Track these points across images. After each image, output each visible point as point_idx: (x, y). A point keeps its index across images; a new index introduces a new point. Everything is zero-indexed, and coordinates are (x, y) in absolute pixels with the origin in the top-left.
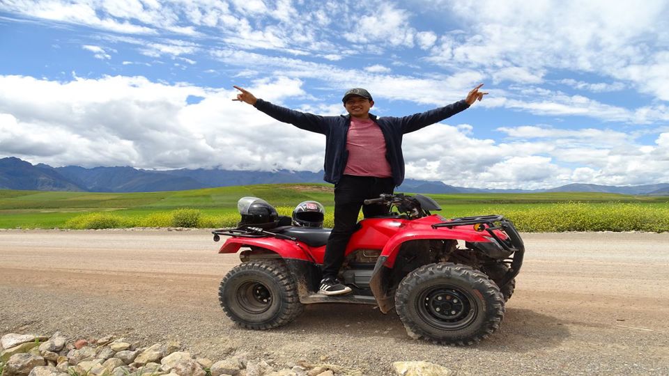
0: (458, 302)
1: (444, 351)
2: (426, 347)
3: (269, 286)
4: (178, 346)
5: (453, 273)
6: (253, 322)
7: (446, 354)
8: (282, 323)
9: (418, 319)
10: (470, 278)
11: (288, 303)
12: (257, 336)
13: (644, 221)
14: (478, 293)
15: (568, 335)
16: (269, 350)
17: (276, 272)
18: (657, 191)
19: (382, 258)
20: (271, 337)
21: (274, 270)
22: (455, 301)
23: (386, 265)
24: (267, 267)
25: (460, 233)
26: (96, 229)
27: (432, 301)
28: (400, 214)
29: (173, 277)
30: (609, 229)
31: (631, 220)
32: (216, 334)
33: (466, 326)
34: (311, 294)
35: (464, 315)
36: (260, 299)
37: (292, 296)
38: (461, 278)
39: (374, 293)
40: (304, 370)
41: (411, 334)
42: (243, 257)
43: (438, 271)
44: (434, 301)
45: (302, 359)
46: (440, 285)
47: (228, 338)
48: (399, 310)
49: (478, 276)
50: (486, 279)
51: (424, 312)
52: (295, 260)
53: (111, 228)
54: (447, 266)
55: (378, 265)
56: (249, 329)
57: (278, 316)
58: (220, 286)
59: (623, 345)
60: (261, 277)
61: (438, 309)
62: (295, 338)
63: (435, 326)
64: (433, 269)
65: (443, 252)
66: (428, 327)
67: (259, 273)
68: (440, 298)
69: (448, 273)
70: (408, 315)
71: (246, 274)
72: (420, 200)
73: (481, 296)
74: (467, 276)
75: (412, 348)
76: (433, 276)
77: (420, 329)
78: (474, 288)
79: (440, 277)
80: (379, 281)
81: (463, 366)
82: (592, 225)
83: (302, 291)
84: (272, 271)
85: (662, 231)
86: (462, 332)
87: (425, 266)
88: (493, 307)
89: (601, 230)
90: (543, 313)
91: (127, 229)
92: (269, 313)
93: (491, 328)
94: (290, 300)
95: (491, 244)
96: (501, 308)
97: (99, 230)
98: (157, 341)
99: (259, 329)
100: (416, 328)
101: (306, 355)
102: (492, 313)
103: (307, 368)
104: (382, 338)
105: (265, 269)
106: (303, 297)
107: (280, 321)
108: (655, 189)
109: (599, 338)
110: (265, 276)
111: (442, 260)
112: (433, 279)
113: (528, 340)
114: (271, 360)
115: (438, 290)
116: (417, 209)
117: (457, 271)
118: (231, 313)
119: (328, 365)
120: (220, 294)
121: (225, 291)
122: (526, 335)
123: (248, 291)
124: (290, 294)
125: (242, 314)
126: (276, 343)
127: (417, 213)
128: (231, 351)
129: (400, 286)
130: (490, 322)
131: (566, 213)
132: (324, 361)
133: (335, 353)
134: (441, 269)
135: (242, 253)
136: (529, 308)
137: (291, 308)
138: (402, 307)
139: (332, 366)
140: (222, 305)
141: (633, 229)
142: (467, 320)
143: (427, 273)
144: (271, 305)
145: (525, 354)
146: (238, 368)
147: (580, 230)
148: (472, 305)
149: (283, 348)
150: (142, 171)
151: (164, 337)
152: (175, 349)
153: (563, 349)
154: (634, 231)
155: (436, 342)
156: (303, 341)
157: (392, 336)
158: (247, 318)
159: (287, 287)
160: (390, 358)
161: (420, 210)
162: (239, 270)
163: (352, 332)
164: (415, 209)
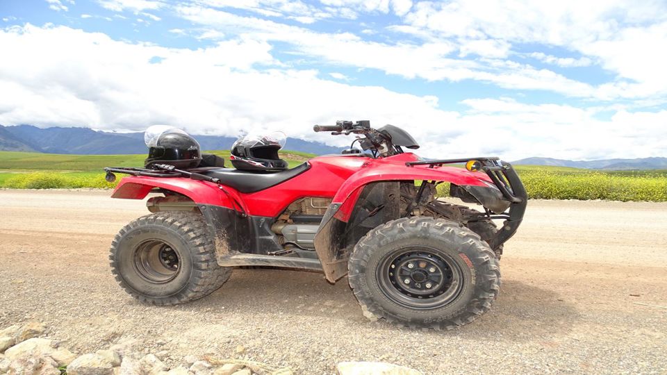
0: (437, 271)
1: (412, 339)
2: (388, 332)
3: (177, 247)
4: (41, 329)
5: (432, 230)
6: (155, 295)
7: (417, 344)
8: (193, 297)
9: (378, 294)
10: (456, 239)
11: (202, 270)
12: (157, 315)
13: (610, 189)
14: (466, 259)
15: (577, 316)
16: (167, 337)
17: (186, 229)
18: (609, 167)
19: (333, 206)
20: (175, 316)
21: (185, 225)
22: (432, 270)
23: (339, 218)
24: (174, 221)
25: (446, 173)
26: (38, 189)
27: (399, 268)
28: (363, 152)
29: (90, 238)
30: (575, 198)
31: (598, 188)
32: (101, 312)
33: (446, 303)
34: (234, 255)
35: (444, 289)
36: (169, 264)
37: (207, 261)
38: (442, 238)
39: (320, 256)
40: (209, 368)
41: (368, 314)
42: (151, 204)
43: (411, 228)
44: (402, 270)
45: (209, 351)
46: (411, 248)
47: (115, 317)
48: (353, 282)
49: (467, 236)
50: (477, 239)
51: (387, 284)
52: (214, 208)
53: (55, 188)
54: (425, 220)
55: (326, 216)
56: (149, 306)
57: (186, 288)
58: (112, 247)
59: (654, 331)
60: (166, 234)
61: (407, 281)
62: (208, 319)
63: (402, 304)
64: (403, 225)
65: (418, 202)
66: (391, 306)
67: (162, 229)
68: (411, 266)
69: (425, 230)
70: (366, 288)
71: (145, 231)
72: (392, 133)
73: (469, 263)
74: (451, 235)
75: (368, 335)
76: (404, 235)
77: (380, 308)
78: (460, 253)
79: (414, 236)
80: (328, 239)
81: (441, 365)
82: (558, 193)
83: (222, 248)
84: (180, 227)
85: (628, 200)
86: (438, 313)
87: (393, 221)
88: (485, 278)
89: (567, 198)
90: (535, 285)
91: (73, 190)
92: (176, 284)
93: (481, 307)
94: (204, 266)
95: (488, 189)
96: (496, 280)
97: (42, 189)
98: (17, 321)
99: (163, 305)
100: (375, 307)
101: (216, 345)
102: (484, 286)
103: (213, 365)
104: (328, 319)
105: (171, 223)
106: (221, 258)
107: (191, 295)
108: (609, 164)
109: (618, 321)
110: (170, 233)
111: (416, 212)
112: (403, 239)
113: (525, 323)
114: (165, 352)
115: (409, 254)
116: (387, 144)
117: (438, 227)
118: (126, 284)
119: (246, 360)
120: (112, 258)
121: (117, 254)
122: (521, 315)
123: (151, 254)
124: (203, 258)
125: (140, 284)
126: (180, 325)
127: (386, 149)
128: (114, 337)
129: (355, 249)
130: (480, 300)
131: (533, 180)
132: (240, 354)
133: (258, 341)
134: (417, 224)
135: (150, 200)
136: (516, 279)
137: (206, 277)
138: (357, 278)
139: (249, 363)
140: (114, 272)
141: (598, 198)
142: (447, 295)
143: (396, 231)
144: (178, 273)
145: (527, 345)
146: (109, 366)
147: (546, 198)
148: (456, 275)
149: (186, 334)
150: (100, 133)
151: (27, 316)
152: (35, 334)
153: (576, 337)
154: (599, 200)
155: (402, 326)
156: (217, 323)
157: (342, 316)
158: (146, 290)
159: (201, 249)
160: (335, 350)
161: (390, 147)
162: (136, 225)
163: (290, 309)
164: (384, 145)
